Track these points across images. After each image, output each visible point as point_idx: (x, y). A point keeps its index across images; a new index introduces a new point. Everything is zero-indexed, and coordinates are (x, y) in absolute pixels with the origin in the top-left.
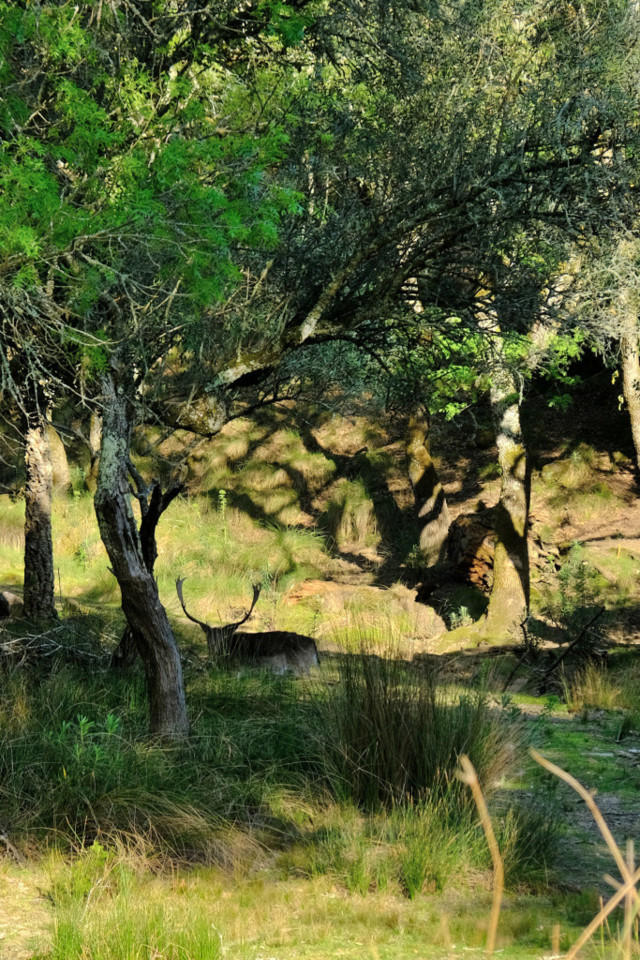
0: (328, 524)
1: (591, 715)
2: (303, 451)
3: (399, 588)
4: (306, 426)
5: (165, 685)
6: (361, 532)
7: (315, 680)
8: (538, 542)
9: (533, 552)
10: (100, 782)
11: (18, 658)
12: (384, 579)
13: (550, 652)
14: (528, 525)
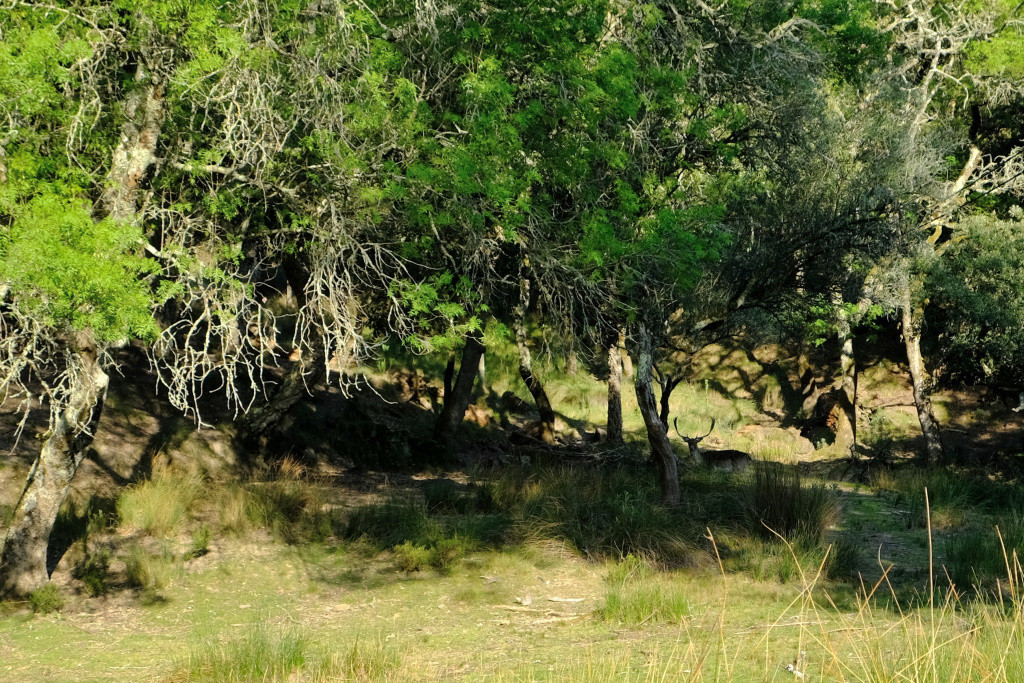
0: (758, 397)
1: (882, 493)
2: (747, 361)
3: (792, 429)
4: (748, 348)
5: (668, 477)
6: (774, 401)
7: (746, 475)
8: (861, 407)
9: (858, 412)
10: (634, 524)
11: (602, 461)
12: (785, 424)
13: (865, 461)
14: (856, 398)
